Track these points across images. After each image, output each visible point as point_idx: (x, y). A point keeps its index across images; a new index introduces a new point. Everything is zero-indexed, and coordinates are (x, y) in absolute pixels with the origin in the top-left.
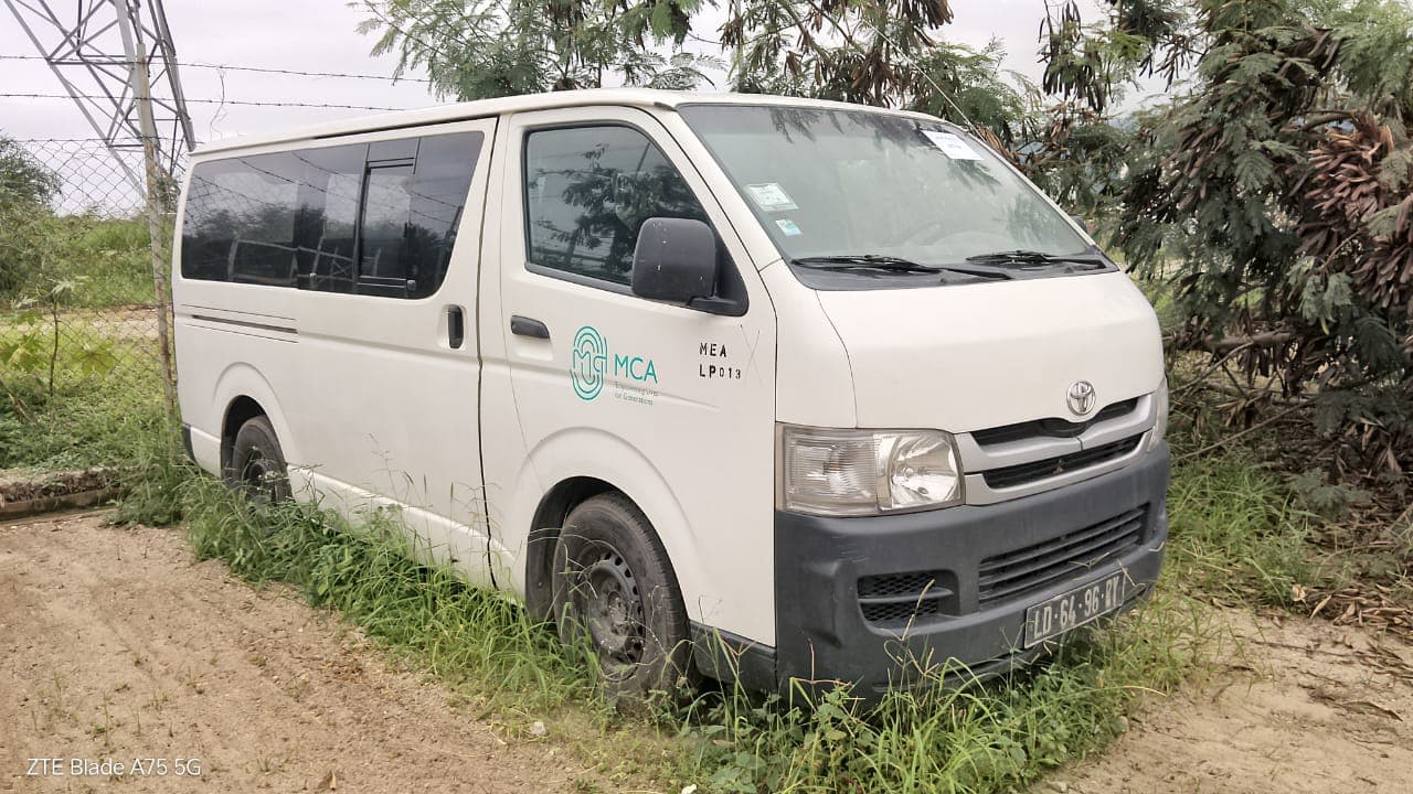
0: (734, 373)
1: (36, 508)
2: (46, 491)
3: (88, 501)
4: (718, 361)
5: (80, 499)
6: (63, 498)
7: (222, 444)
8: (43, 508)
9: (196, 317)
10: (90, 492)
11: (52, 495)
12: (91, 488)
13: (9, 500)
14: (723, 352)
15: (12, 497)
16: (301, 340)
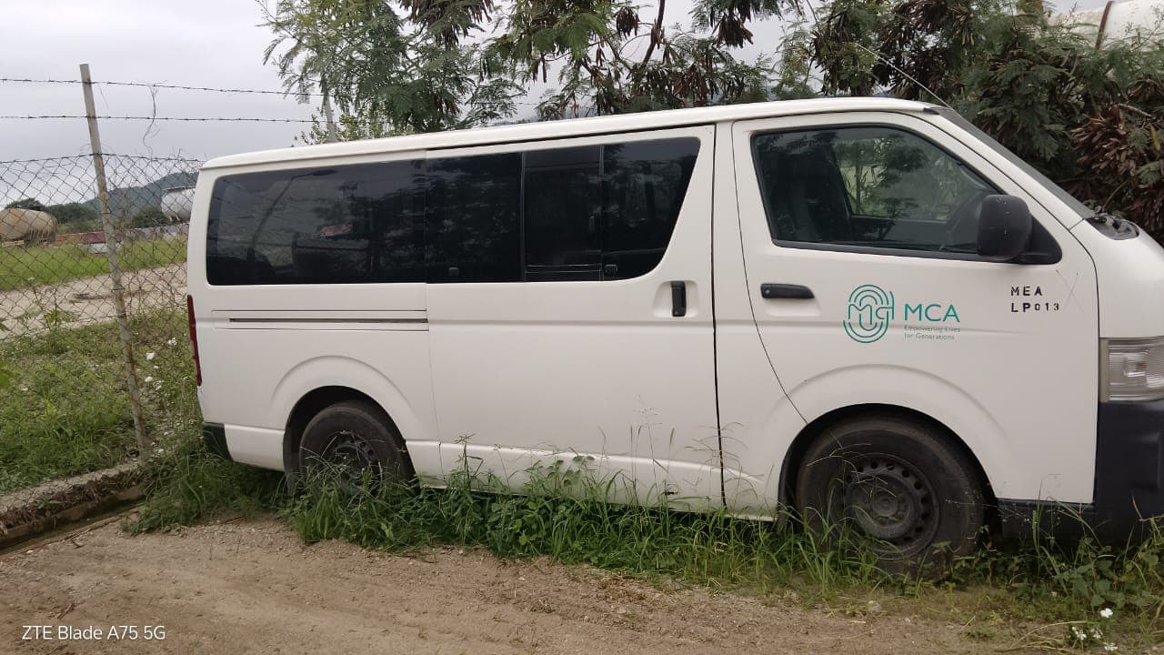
0: (1052, 307)
1: (35, 529)
2: (42, 512)
3: (81, 514)
4: (1032, 299)
5: (75, 513)
6: (59, 516)
7: (285, 435)
8: (41, 528)
9: (232, 320)
10: (80, 506)
11: (48, 513)
12: (80, 502)
13: (9, 526)
14: (1038, 291)
15: (12, 523)
16: (432, 328)
